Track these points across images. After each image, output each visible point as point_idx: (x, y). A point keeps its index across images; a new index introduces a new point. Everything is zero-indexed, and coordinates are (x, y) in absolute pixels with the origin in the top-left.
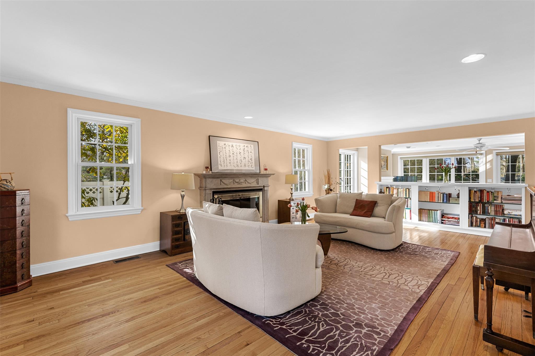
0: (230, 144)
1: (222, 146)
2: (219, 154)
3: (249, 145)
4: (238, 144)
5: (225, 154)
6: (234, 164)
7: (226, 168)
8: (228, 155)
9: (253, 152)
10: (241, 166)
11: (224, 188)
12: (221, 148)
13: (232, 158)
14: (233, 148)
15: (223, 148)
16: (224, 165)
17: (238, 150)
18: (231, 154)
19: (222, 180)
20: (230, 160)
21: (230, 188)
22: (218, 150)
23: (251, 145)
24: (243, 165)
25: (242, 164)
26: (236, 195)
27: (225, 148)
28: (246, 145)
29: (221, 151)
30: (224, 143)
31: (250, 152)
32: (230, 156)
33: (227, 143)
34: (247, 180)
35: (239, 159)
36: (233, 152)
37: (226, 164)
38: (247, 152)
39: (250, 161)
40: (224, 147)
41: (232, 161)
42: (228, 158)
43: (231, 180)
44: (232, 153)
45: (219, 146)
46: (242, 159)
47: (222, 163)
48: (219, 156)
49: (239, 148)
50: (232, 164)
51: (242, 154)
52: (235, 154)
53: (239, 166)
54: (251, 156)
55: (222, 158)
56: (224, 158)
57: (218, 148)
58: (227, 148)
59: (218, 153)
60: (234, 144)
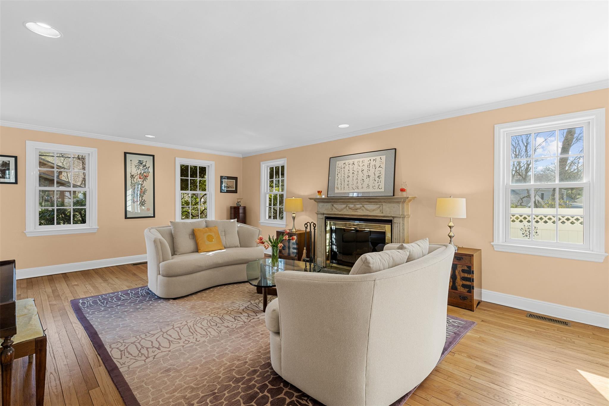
0: (351, 162)
1: (341, 166)
2: (336, 176)
3: (378, 158)
4: (361, 160)
5: (343, 175)
6: (353, 186)
7: (342, 191)
8: (346, 176)
9: (383, 166)
10: (362, 188)
11: (335, 214)
12: (340, 169)
13: (351, 178)
14: (353, 166)
15: (342, 168)
16: (341, 188)
17: (360, 168)
18: (351, 175)
19: (334, 205)
20: (348, 182)
21: (342, 215)
22: (337, 171)
23: (380, 157)
24: (365, 185)
25: (363, 185)
26: (350, 224)
27: (344, 168)
28: (372, 159)
29: (339, 173)
30: (344, 162)
31: (377, 167)
32: (349, 176)
33: (347, 162)
34: (365, 206)
35: (360, 178)
36: (353, 170)
37: (342, 187)
38: (374, 168)
39: (377, 179)
40: (343, 166)
41: (351, 183)
42: (346, 179)
43: (344, 206)
44: (351, 172)
45: (338, 167)
46: (365, 178)
47: (339, 186)
48: (336, 178)
49: (361, 164)
50: (350, 186)
51: (365, 172)
52: (356, 173)
53: (360, 187)
54: (379, 172)
55: (339, 180)
56: (342, 179)
57: (337, 169)
58: (347, 168)
59: (336, 174)
60: (356, 161)
